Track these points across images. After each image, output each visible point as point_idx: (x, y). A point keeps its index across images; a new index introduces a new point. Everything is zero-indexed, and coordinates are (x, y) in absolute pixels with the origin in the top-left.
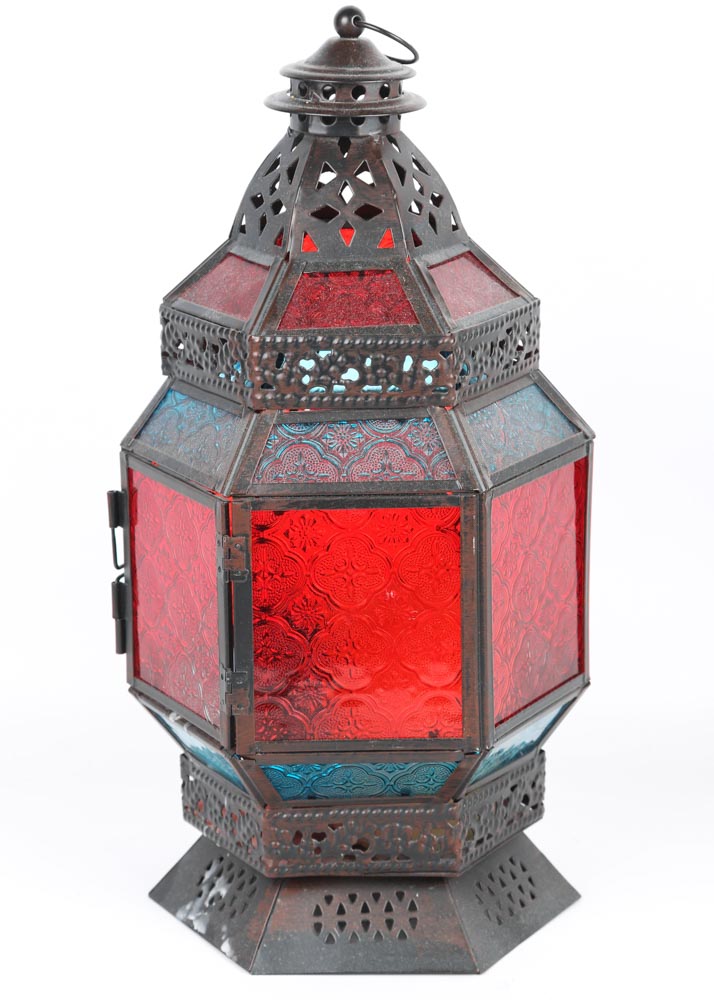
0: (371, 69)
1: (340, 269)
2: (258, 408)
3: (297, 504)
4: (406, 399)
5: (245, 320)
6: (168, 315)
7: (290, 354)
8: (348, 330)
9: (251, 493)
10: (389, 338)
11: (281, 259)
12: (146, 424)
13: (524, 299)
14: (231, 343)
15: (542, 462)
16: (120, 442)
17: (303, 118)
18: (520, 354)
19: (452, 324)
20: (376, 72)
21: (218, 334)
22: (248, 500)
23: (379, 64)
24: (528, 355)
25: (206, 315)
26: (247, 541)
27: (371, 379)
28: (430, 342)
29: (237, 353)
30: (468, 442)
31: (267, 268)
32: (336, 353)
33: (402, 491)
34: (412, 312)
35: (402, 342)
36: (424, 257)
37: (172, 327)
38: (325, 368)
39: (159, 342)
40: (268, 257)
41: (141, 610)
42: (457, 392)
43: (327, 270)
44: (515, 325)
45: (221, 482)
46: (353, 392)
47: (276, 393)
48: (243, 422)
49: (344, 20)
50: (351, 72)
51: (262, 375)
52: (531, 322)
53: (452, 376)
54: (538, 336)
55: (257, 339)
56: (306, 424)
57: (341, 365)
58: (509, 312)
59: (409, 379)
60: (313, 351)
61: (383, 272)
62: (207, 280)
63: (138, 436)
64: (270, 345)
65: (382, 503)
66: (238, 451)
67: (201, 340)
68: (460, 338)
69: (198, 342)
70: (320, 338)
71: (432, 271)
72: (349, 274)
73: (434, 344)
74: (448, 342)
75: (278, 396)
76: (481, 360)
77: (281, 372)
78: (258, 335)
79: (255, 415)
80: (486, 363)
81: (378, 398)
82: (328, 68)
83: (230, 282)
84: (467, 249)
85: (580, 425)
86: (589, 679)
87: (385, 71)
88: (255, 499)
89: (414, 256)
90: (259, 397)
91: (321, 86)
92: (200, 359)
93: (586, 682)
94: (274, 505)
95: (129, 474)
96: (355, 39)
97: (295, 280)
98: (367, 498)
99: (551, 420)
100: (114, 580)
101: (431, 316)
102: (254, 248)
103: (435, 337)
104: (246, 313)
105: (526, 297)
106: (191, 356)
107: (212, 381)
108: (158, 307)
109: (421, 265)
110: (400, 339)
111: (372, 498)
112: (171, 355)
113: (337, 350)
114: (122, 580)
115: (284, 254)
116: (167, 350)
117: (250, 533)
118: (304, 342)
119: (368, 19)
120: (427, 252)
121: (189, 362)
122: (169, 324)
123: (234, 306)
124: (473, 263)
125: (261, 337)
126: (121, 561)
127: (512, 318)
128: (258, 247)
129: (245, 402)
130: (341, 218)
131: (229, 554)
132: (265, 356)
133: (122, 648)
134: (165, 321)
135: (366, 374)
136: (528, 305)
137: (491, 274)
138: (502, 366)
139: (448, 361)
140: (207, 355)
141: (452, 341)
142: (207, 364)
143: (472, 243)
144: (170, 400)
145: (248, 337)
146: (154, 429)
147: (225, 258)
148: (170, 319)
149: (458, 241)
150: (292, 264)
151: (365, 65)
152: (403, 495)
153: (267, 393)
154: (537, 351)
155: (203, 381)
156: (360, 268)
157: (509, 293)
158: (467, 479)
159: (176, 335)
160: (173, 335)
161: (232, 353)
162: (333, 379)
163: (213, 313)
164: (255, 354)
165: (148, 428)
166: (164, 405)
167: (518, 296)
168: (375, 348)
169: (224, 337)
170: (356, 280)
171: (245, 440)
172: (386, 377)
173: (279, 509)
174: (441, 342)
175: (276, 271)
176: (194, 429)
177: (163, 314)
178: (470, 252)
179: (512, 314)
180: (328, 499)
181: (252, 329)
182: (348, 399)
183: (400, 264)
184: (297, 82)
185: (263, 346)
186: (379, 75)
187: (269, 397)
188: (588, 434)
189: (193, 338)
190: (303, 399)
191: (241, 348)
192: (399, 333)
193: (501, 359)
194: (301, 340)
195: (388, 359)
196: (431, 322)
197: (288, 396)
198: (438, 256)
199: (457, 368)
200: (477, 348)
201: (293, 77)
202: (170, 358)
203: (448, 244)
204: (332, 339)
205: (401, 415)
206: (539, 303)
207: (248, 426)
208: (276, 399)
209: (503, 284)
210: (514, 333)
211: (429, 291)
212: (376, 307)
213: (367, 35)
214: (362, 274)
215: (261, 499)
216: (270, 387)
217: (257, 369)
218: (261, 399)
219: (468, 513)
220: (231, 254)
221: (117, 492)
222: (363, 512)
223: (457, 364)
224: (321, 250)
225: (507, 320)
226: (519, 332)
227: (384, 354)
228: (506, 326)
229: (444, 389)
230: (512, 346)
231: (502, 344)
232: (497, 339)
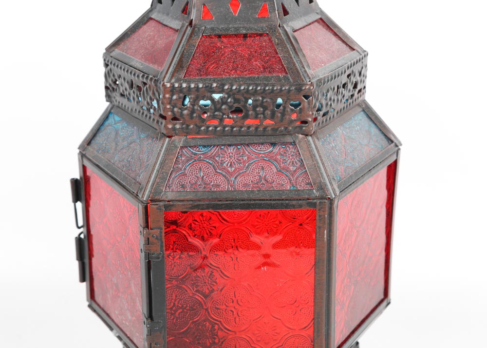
1: (230, 33)
2: (170, 135)
3: (198, 206)
4: (277, 129)
5: (160, 69)
6: (108, 61)
7: (193, 96)
8: (235, 78)
9: (164, 198)
10: (266, 85)
11: (187, 24)
12: (95, 136)
13: (357, 51)
14: (150, 86)
15: (369, 169)
16: (78, 147)
18: (355, 91)
19: (312, 75)
21: (141, 78)
22: (161, 203)
24: (360, 91)
25: (132, 63)
26: (161, 232)
27: (252, 115)
28: (296, 89)
29: (154, 94)
30: (322, 160)
31: (177, 31)
32: (226, 96)
33: (274, 198)
34: (282, 65)
35: (275, 88)
36: (290, 24)
37: (111, 70)
38: (218, 106)
39: (103, 79)
40: (177, 22)
41: (94, 260)
42: (314, 124)
43: (220, 33)
44: (353, 72)
45: (142, 189)
46: (239, 124)
47: (182, 124)
48: (159, 144)
51: (173, 111)
52: (362, 68)
53: (311, 113)
54: (366, 77)
55: (168, 85)
56: (204, 146)
57: (230, 104)
58: (349, 63)
59: (279, 115)
60: (209, 94)
61: (261, 35)
62: (135, 37)
63: (89, 143)
64: (178, 89)
65: (260, 206)
66: (154, 166)
67: (130, 82)
68: (317, 85)
69: (128, 82)
70: (215, 85)
71: (296, 34)
72: (237, 36)
73: (299, 90)
74: (309, 88)
75: (184, 126)
76: (330, 99)
77: (186, 109)
78: (169, 82)
79: (167, 139)
80: (334, 100)
81: (257, 128)
83: (150, 40)
84: (319, 17)
85: (393, 138)
86: (390, 300)
88: (167, 203)
89: (284, 23)
90: (170, 126)
92: (129, 94)
93: (389, 302)
94: (180, 208)
95: (84, 169)
97: (197, 41)
98: (249, 202)
99: (374, 135)
100: (77, 235)
101: (297, 69)
102: (168, 14)
103: (299, 84)
104: (161, 64)
105: (359, 50)
106: (123, 91)
107: (138, 111)
108: (102, 55)
109: (288, 30)
110: (273, 86)
111: (252, 202)
112: (111, 89)
113: (227, 94)
114: (82, 236)
115: (188, 21)
116: (108, 85)
117: (163, 227)
118: (202, 88)
120: (292, 20)
121: (122, 95)
122: (109, 68)
123: (154, 57)
124: (323, 26)
125: (171, 84)
126: (80, 224)
127: (351, 67)
128: (170, 15)
129: (160, 129)
131: (148, 242)
132: (175, 97)
133: (83, 279)
134: (106, 65)
135: (248, 111)
136: (361, 57)
137: (336, 34)
138: (343, 101)
139: (309, 103)
140: (134, 92)
141: (312, 88)
142: (134, 99)
143: (322, 12)
144: (111, 120)
145: (162, 83)
146: (99, 139)
147: (147, 21)
148: (109, 64)
149: (312, 11)
150: (194, 29)
152: (274, 200)
153: (176, 124)
154: (365, 87)
155: (132, 110)
156: (244, 32)
157: (348, 48)
158: (322, 189)
159: (114, 75)
160: (111, 75)
161: (151, 93)
162: (224, 114)
163: (137, 62)
164: (167, 96)
165: (95, 138)
166: (107, 123)
167: (354, 50)
168: (255, 92)
169: (145, 81)
170: (240, 41)
171: (160, 158)
172: (263, 114)
173: (185, 210)
174: (304, 88)
175: (183, 33)
176: (125, 143)
177: (105, 60)
178: (321, 19)
179: (351, 64)
180: (220, 203)
181: (165, 77)
182: (235, 129)
183: (273, 29)
185: (173, 90)
187: (178, 126)
188: (398, 144)
189: (124, 79)
190: (203, 128)
191: (157, 91)
192: (273, 81)
193: (344, 96)
194: (201, 86)
195: (265, 100)
196: (296, 74)
197: (192, 126)
198: (300, 22)
199: (315, 106)
200: (328, 91)
202: (110, 91)
203: (306, 13)
204: (224, 85)
205: (273, 141)
206: (367, 55)
207: (162, 147)
208: (182, 128)
209: (344, 42)
210: (352, 77)
211: (295, 49)
212: (256, 61)
214: (245, 36)
215: (171, 203)
216: (178, 119)
217: (168, 107)
218: (172, 128)
219: (322, 213)
220: (151, 19)
221: (77, 179)
222: (245, 212)
223: (315, 104)
224: (215, 18)
225: (348, 69)
226: (355, 76)
227: (262, 97)
228: (347, 73)
229: (305, 122)
230: (350, 86)
231: (344, 86)
232: (341, 83)
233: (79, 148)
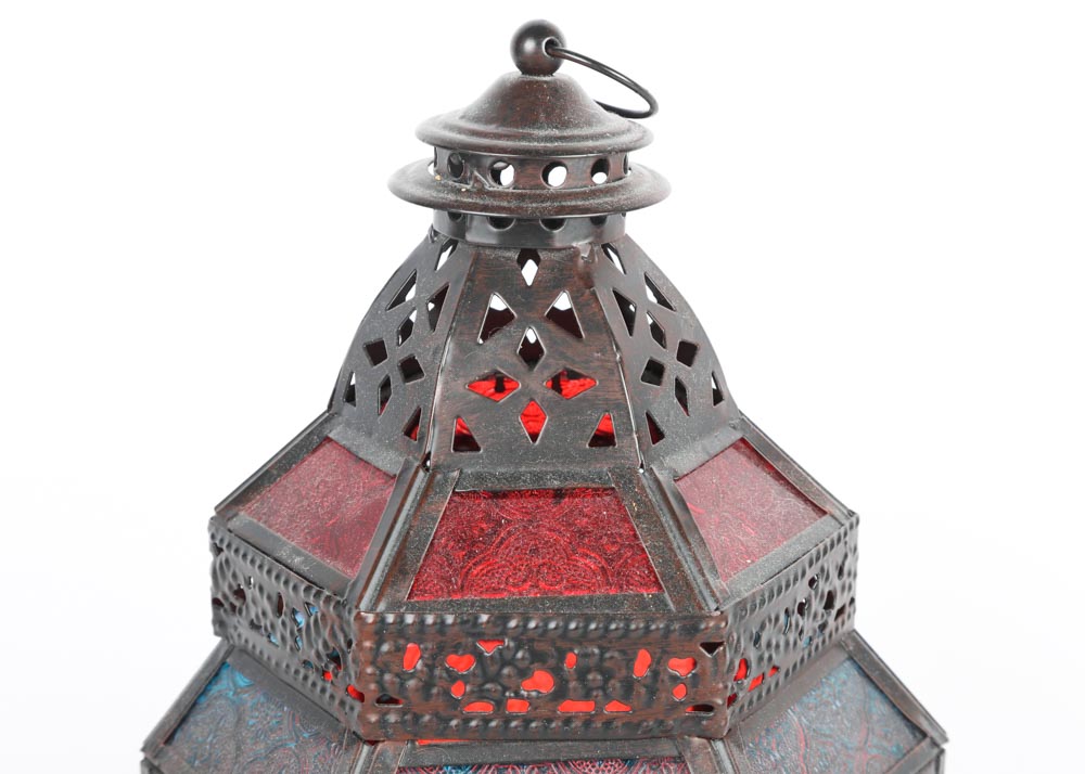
0: (576, 132)
1: (521, 485)
2: (372, 738)
4: (639, 725)
5: (351, 574)
6: (222, 541)
7: (430, 645)
8: (534, 600)
10: (611, 619)
11: (417, 464)
12: (183, 720)
13: (833, 516)
14: (323, 615)
16: (141, 745)
17: (457, 218)
18: (829, 614)
19: (723, 591)
20: (586, 138)
21: (302, 593)
23: (589, 124)
24: (841, 612)
25: (283, 554)
27: (575, 689)
28: (683, 628)
29: (333, 635)
31: (391, 476)
32: (512, 646)
34: (649, 568)
35: (633, 627)
36: (668, 461)
37: (227, 561)
38: (493, 669)
39: (209, 582)
40: (392, 455)
42: (729, 712)
43: (498, 487)
44: (822, 569)
46: (544, 711)
47: (404, 712)
48: (346, 757)
49: (529, 45)
50: (541, 137)
51: (380, 683)
52: (846, 556)
53: (721, 685)
54: (855, 575)
55: (370, 618)
57: (520, 665)
58: (814, 551)
59: (643, 690)
60: (470, 639)
61: (597, 492)
62: (289, 482)
63: (169, 740)
64: (393, 629)
67: (275, 598)
68: (735, 616)
69: (269, 598)
70: (484, 618)
71: (682, 486)
72: (542, 493)
73: (691, 629)
74: (717, 628)
75: (408, 717)
76: (769, 645)
77: (412, 676)
78: (371, 610)
79: (366, 749)
80: (778, 646)
81: (587, 723)
82: (501, 130)
83: (326, 494)
84: (739, 435)
85: (925, 726)
87: (602, 136)
89: (652, 460)
90: (373, 718)
91: (488, 162)
92: (272, 626)
96: (547, 78)
97: (440, 506)
99: (878, 721)
101: (685, 578)
102: (369, 433)
103: (692, 617)
104: (352, 561)
105: (837, 514)
106: (257, 616)
107: (293, 670)
108: (206, 523)
109: (662, 476)
110: (628, 621)
112: (227, 606)
113: (514, 639)
115: (420, 456)
116: (220, 597)
118: (453, 625)
119: (571, 43)
120: (673, 449)
121: (254, 626)
122: (223, 556)
123: (336, 539)
124: (749, 459)
125: (377, 614)
127: (818, 559)
128: (376, 435)
129: (348, 722)
130: (521, 393)
132: (385, 648)
134: (217, 550)
135: (567, 682)
136: (842, 531)
137: (779, 477)
138: (801, 643)
139: (715, 661)
140: (284, 623)
141: (723, 624)
142: (284, 639)
143: (745, 423)
144: (224, 684)
145: (354, 613)
146: (196, 729)
147: (320, 445)
148: (224, 547)
149: (722, 423)
150: (434, 474)
151: (565, 125)
153: (387, 712)
154: (852, 601)
155: (278, 664)
156: (556, 484)
157: (809, 511)
159: (235, 576)
160: (229, 575)
161: (326, 633)
162: (505, 689)
163: (298, 551)
164: (367, 644)
165: (185, 727)
166: (215, 689)
167: (824, 513)
168: (583, 637)
169: (311, 599)
170: (548, 504)
172: (603, 688)
174: (703, 626)
175: (406, 486)
176: (261, 748)
177: (213, 537)
178: (743, 440)
179: (818, 553)
181: (361, 597)
182: (533, 725)
183: (627, 477)
184: (445, 154)
185: (380, 631)
186: (590, 143)
187: (392, 718)
188: (938, 740)
189: (261, 589)
190: (454, 723)
191: (342, 630)
192: (626, 609)
193: (801, 632)
194: (450, 619)
195: (607, 655)
196: (685, 590)
197: (426, 718)
198: (692, 454)
199: (730, 669)
200: (763, 627)
201: (440, 145)
202: (225, 611)
203: (707, 429)
204: (506, 618)
205: (628, 752)
206: (858, 521)
208: (403, 722)
209: (799, 494)
210: (821, 583)
211: (679, 526)
212: (584, 557)
213: (567, 71)
214: (558, 494)
216: (395, 701)
217: (369, 670)
218: (378, 721)
220: (328, 439)
223: (732, 662)
224: (486, 450)
225: (811, 565)
226: (827, 578)
227: (600, 647)
228: (810, 574)
229: (708, 708)
230: (817, 606)
231: (801, 609)
232: (795, 601)
233: (143, 750)
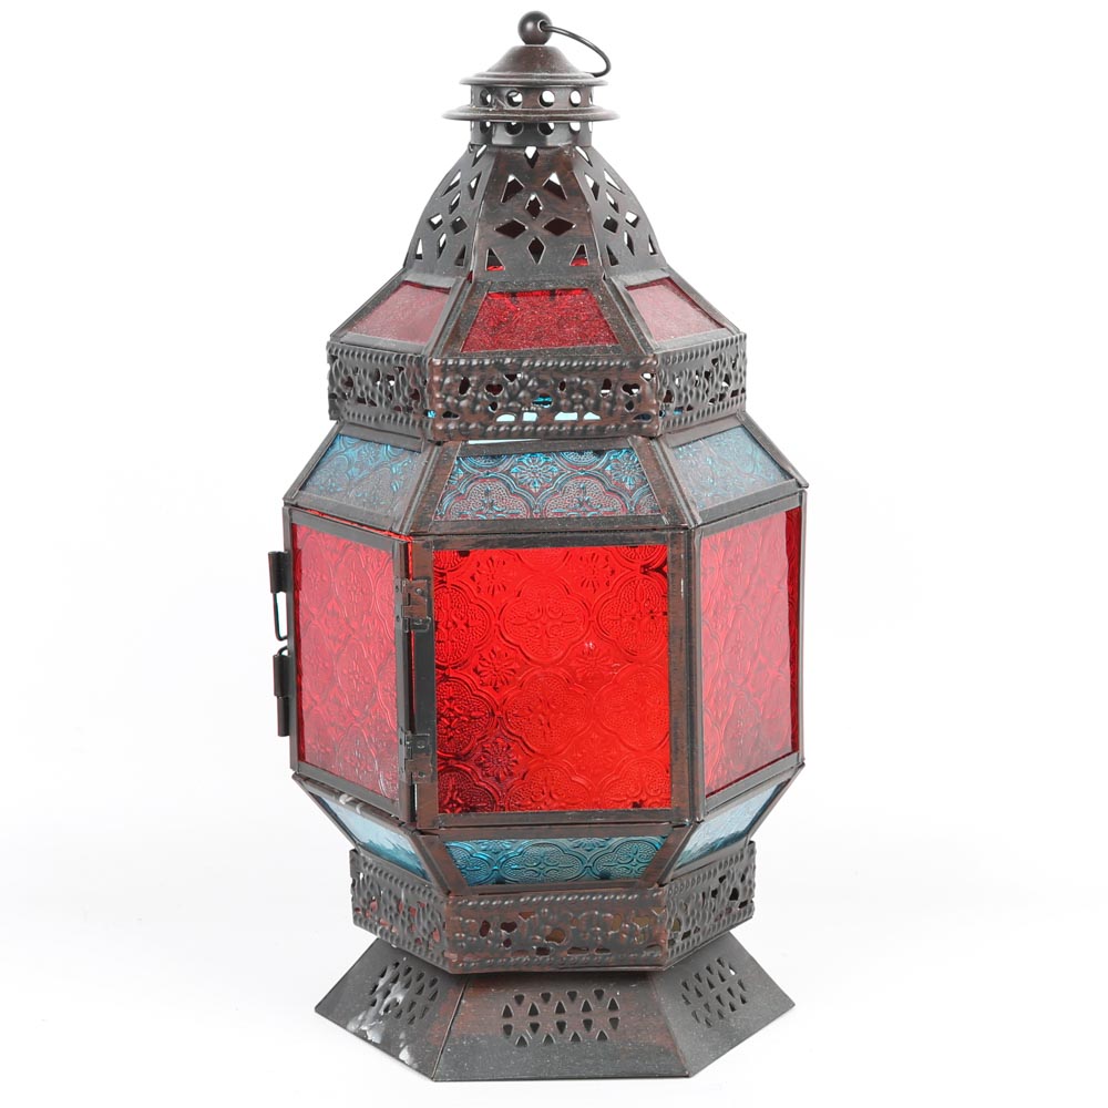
0: (560, 75)
1: (529, 288)
2: (438, 439)
3: (484, 543)
4: (605, 427)
5: (424, 344)
6: (337, 351)
7: (475, 378)
8: (539, 351)
9: (433, 531)
10: (586, 359)
11: (464, 279)
12: (312, 474)
13: (729, 330)
14: (408, 370)
15: (752, 507)
16: (282, 497)
17: (485, 133)
18: (726, 389)
19: (655, 345)
20: (567, 78)
21: (393, 362)
22: (430, 539)
24: (735, 393)
25: (380, 344)
26: (429, 585)
27: (565, 405)
28: (631, 364)
29: (415, 381)
30: (673, 474)
31: (446, 291)
32: (526, 377)
33: (602, 527)
34: (610, 332)
35: (600, 364)
36: (621, 277)
37: (340, 363)
38: (514, 393)
39: (326, 383)
40: (448, 279)
41: (306, 684)
42: (660, 421)
43: (515, 289)
44: (721, 356)
45: (399, 519)
46: (546, 420)
47: (460, 422)
48: (421, 459)
49: (530, 26)
50: (537, 76)
51: (444, 402)
52: (737, 356)
53: (655, 402)
54: (745, 374)
55: (438, 362)
56: (493, 457)
57: (532, 390)
58: (714, 342)
59: (607, 405)
60: (500, 374)
62: (381, 311)
63: (303, 488)
64: (453, 368)
65: (581, 542)
66: (418, 486)
67: (374, 371)
68: (663, 360)
69: (370, 376)
70: (508, 360)
71: (630, 292)
72: (543, 293)
73: (636, 366)
74: (651, 363)
75: (462, 425)
76: (686, 389)
77: (465, 398)
78: (439, 357)
79: (436, 448)
80: (691, 393)
81: (573, 427)
82: (514, 74)
83: (406, 310)
84: (667, 275)
85: (792, 472)
86: (803, 759)
87: (576, 77)
88: (438, 538)
89: (611, 274)
90: (441, 427)
91: (505, 92)
92: (373, 394)
93: (801, 762)
94: (459, 544)
95: (292, 531)
96: (541, 46)
97: (479, 300)
98: (563, 535)
100: (276, 652)
101: (631, 336)
102: (432, 272)
103: (636, 358)
104: (426, 337)
105: (732, 329)
106: (362, 393)
107: (387, 417)
108: (325, 345)
109: (618, 284)
110: (597, 359)
111: (568, 535)
112: (339, 396)
113: (527, 373)
114: (285, 653)
115: (467, 274)
116: (335, 391)
117: (432, 575)
118: (490, 364)
119: (555, 23)
120: (624, 272)
121: (360, 400)
122: (337, 361)
123: (412, 332)
124: (674, 291)
125: (442, 360)
126: (283, 633)
127: (717, 348)
128: (436, 271)
129: (424, 435)
130: (528, 233)
131: (408, 600)
132: (447, 381)
133: (284, 730)
134: (332, 359)
135: (560, 399)
136: (734, 337)
137: (693, 304)
138: (707, 399)
139: (651, 385)
140: (380, 389)
141: (655, 362)
142: (380, 399)
143: (670, 270)
144: (339, 446)
145: (428, 361)
146: (320, 477)
147: (399, 287)
148: (339, 355)
149: (656, 266)
150: (475, 284)
151: (553, 71)
152: (602, 531)
153: (450, 422)
154: (743, 391)
155: (376, 419)
156: (551, 286)
157: (713, 324)
158: (675, 514)
159: (346, 372)
160: (342, 373)
161: (410, 382)
162: (523, 405)
163: (388, 342)
164: (436, 378)
165: (314, 478)
166: (332, 452)
167: (723, 327)
168: (570, 370)
169: (400, 364)
170: (546, 302)
171: (426, 475)
172: (583, 404)
173: (465, 548)
174: (642, 363)
175: (457, 292)
176: (366, 472)
177: (330, 351)
178: (669, 279)
179: (718, 343)
180: (519, 537)
181: (432, 353)
182: (539, 429)
183: (595, 283)
184: (479, 90)
185: (444, 370)
186: (569, 80)
187: (452, 426)
188: (802, 483)
190: (490, 429)
191: (420, 373)
192: (596, 353)
193: (707, 392)
194: (487, 362)
195: (584, 382)
196: (631, 343)
197: (473, 426)
198: (636, 277)
199: (660, 393)
200: (681, 375)
201: (475, 84)
202: (338, 400)
203: (646, 267)
204: (522, 360)
205: (598, 446)
206: (745, 337)
207: (428, 459)
208: (460, 430)
209: (706, 314)
210: (719, 363)
211: (628, 310)
212: (569, 327)
213: (554, 42)
214: (552, 293)
215: (444, 537)
216: (453, 416)
217: (438, 396)
218: (443, 430)
219: (676, 552)
220: (406, 283)
221: (279, 553)
222: (561, 551)
223: (661, 389)
224: (507, 269)
225: (713, 349)
226: (725, 364)
227: (580, 377)
228: (712, 355)
229: (647, 416)
230: (718, 379)
231: (707, 376)
232: (703, 368)
233: (284, 499)
